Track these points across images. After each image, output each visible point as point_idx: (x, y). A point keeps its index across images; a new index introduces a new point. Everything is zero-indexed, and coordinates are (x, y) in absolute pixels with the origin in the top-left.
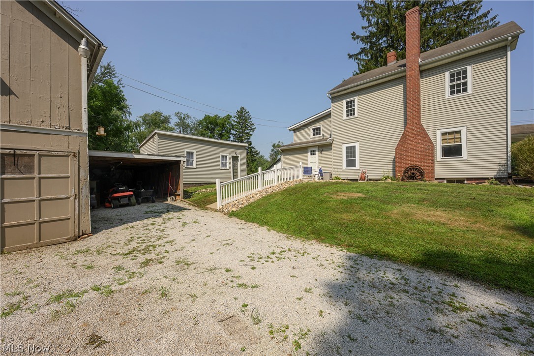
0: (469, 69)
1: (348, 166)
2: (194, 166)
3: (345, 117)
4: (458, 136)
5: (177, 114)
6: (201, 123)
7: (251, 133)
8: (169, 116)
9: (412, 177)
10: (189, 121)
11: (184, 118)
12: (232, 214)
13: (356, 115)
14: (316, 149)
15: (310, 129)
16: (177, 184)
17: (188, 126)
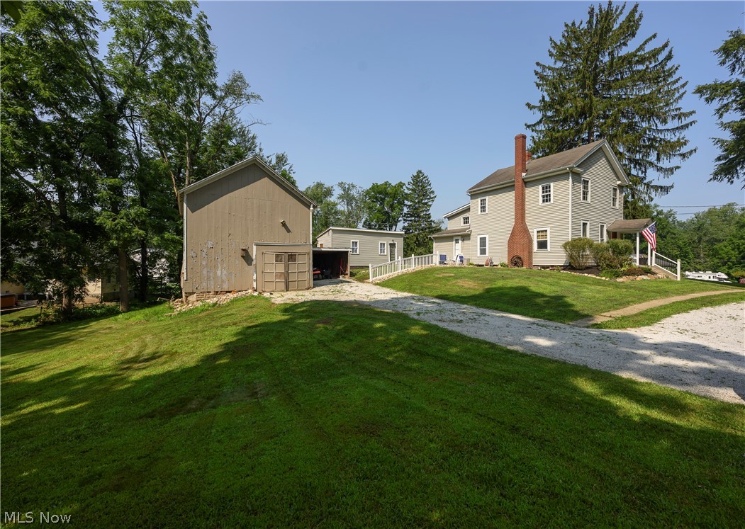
0: (552, 184)
1: (481, 254)
2: (358, 253)
3: (479, 213)
4: (544, 234)
5: (341, 184)
6: (367, 193)
7: (429, 203)
8: (332, 187)
9: (516, 264)
10: (353, 192)
11: (348, 189)
12: (377, 284)
13: (487, 211)
14: (459, 238)
15: (461, 218)
16: (346, 267)
17: (353, 198)
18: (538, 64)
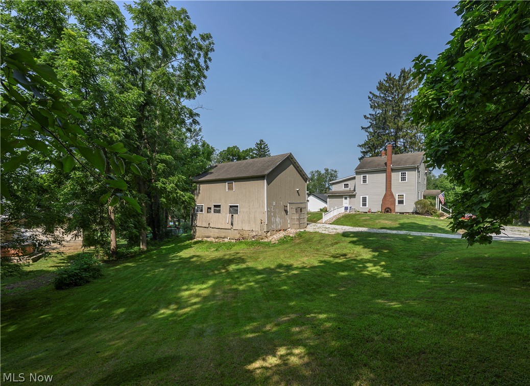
0: (406, 172)
1: (363, 206)
3: (362, 183)
4: (402, 196)
9: (387, 212)
12: (331, 224)
13: (367, 183)
14: (348, 197)
15: (343, 184)
18: (371, 93)
